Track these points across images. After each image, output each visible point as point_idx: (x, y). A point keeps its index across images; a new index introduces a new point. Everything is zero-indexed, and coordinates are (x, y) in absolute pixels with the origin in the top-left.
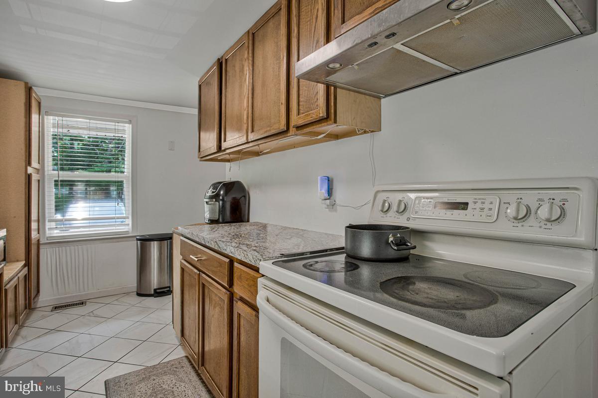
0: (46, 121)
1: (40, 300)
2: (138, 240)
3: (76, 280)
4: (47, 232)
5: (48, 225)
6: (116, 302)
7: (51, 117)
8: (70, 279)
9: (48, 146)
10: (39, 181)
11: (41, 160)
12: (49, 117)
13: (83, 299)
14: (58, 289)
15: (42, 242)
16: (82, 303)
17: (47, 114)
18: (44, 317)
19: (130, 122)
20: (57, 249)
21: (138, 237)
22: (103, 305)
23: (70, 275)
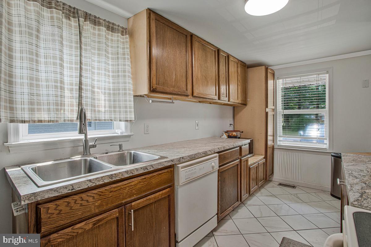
0: (277, 82)
1: (274, 177)
2: (332, 156)
3: (292, 171)
4: (278, 142)
5: (278, 138)
6: (314, 194)
7: (281, 80)
8: (289, 171)
9: (279, 96)
10: (274, 115)
11: (275, 103)
12: (279, 80)
13: (295, 184)
14: (282, 174)
15: (275, 147)
16: (294, 187)
17: (278, 78)
18: (273, 187)
19: (327, 72)
20: (286, 152)
21: (332, 154)
22: (306, 192)
23: (288, 168)
